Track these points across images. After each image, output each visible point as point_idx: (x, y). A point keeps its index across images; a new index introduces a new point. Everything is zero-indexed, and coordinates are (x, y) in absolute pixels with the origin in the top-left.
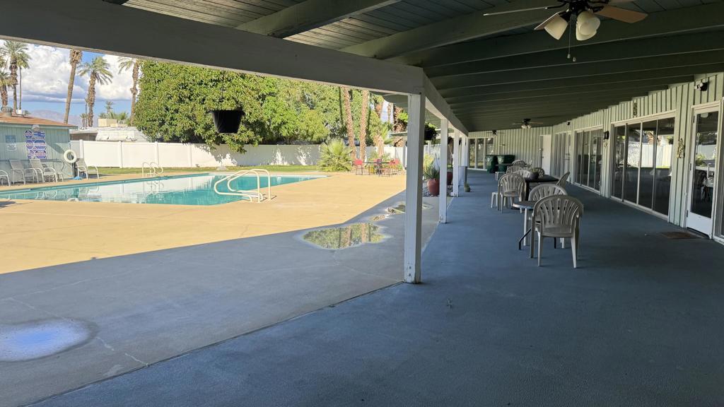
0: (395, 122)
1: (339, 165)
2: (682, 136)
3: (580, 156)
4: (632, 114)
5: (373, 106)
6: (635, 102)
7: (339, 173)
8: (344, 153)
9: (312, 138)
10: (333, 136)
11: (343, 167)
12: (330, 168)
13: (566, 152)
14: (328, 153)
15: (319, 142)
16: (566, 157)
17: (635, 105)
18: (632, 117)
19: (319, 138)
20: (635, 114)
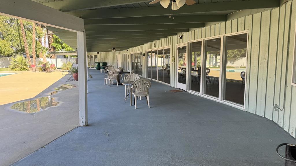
0: (50, 47)
1: (21, 67)
2: (173, 55)
3: (133, 63)
4: (154, 47)
5: (38, 39)
6: (155, 42)
7: (22, 71)
8: (24, 61)
9: (4, 54)
10: (16, 53)
11: (24, 68)
12: (17, 69)
13: (127, 61)
14: (15, 61)
15: (9, 56)
16: (128, 63)
17: (155, 44)
18: (154, 48)
19: (8, 54)
20: (155, 47)
